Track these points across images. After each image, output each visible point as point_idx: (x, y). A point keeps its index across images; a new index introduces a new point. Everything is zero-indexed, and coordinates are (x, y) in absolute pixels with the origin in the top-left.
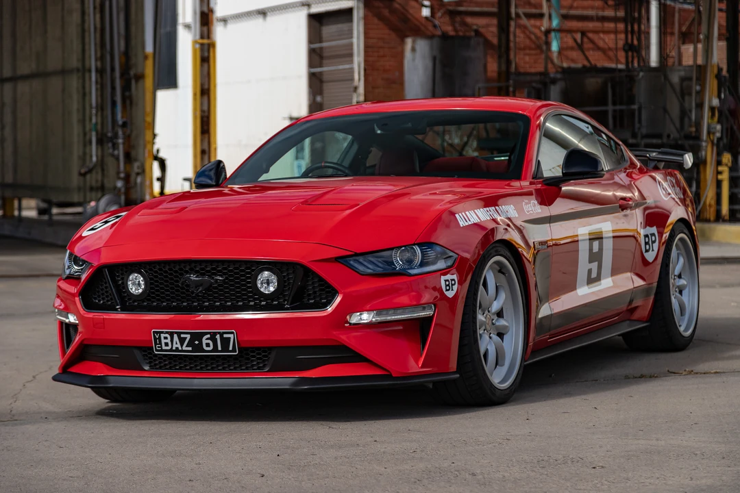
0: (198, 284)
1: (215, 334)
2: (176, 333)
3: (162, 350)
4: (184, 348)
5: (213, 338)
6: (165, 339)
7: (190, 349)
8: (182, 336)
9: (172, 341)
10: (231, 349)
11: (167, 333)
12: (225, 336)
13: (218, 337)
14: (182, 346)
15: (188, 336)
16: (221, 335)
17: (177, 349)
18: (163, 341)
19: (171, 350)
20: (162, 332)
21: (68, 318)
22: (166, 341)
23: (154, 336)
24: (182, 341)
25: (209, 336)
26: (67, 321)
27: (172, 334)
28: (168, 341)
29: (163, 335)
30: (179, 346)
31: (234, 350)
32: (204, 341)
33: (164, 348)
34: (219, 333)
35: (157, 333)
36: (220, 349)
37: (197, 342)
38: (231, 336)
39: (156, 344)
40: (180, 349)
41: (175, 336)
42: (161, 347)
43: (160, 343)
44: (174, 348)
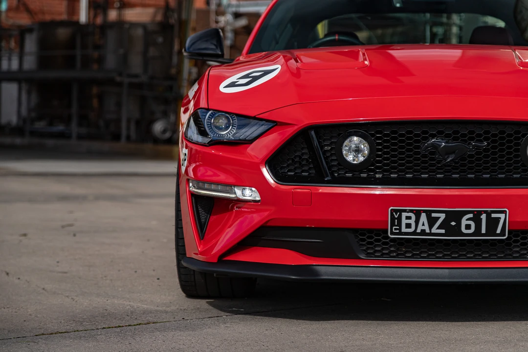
0: (448, 151)
1: (480, 213)
2: (424, 211)
3: (401, 233)
4: (434, 230)
5: (477, 219)
6: (407, 219)
7: (443, 231)
8: (434, 215)
9: (417, 222)
10: (498, 231)
11: (411, 211)
12: (493, 215)
13: (484, 217)
14: (431, 227)
15: (443, 216)
16: (488, 214)
17: (423, 232)
18: (404, 221)
19: (414, 233)
20: (405, 211)
21: (235, 193)
22: (408, 221)
23: (392, 214)
24: (432, 221)
25: (471, 216)
26: (233, 196)
27: (418, 214)
28: (412, 222)
29: (404, 215)
30: (426, 228)
31: (503, 233)
32: (464, 222)
33: (404, 230)
34: (485, 212)
35: (396, 211)
36: (484, 231)
37: (453, 223)
38: (502, 216)
39: (393, 224)
40: (428, 231)
41: (423, 217)
42: (400, 229)
43: (400, 224)
44: (419, 231)
